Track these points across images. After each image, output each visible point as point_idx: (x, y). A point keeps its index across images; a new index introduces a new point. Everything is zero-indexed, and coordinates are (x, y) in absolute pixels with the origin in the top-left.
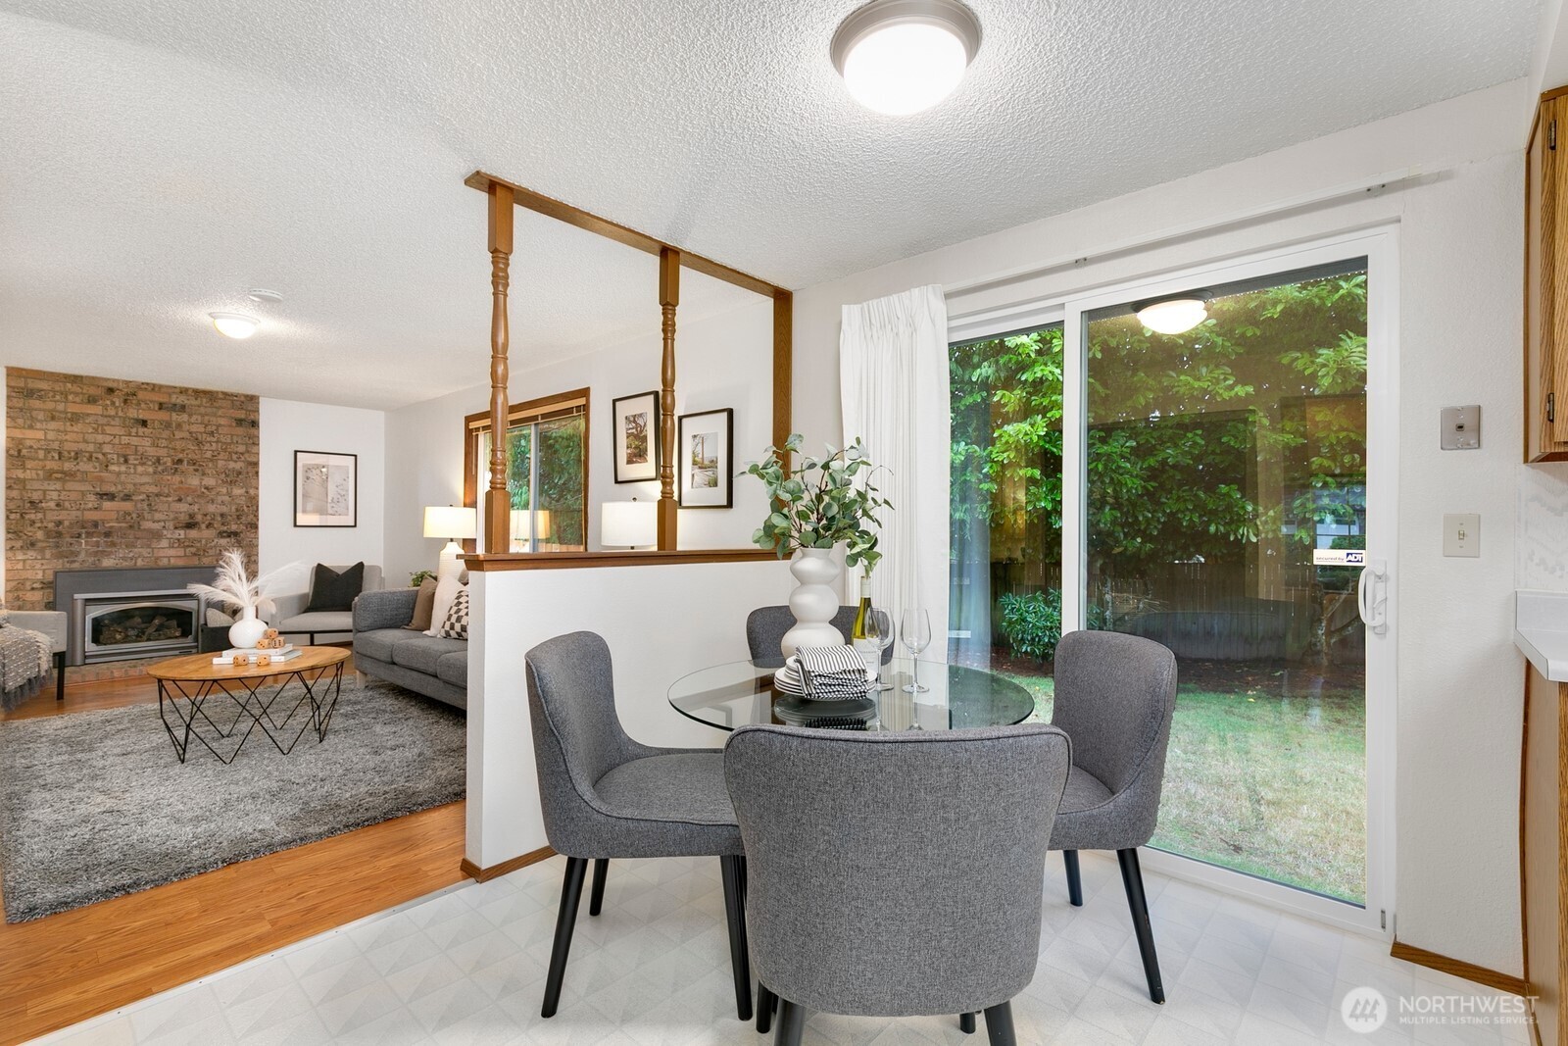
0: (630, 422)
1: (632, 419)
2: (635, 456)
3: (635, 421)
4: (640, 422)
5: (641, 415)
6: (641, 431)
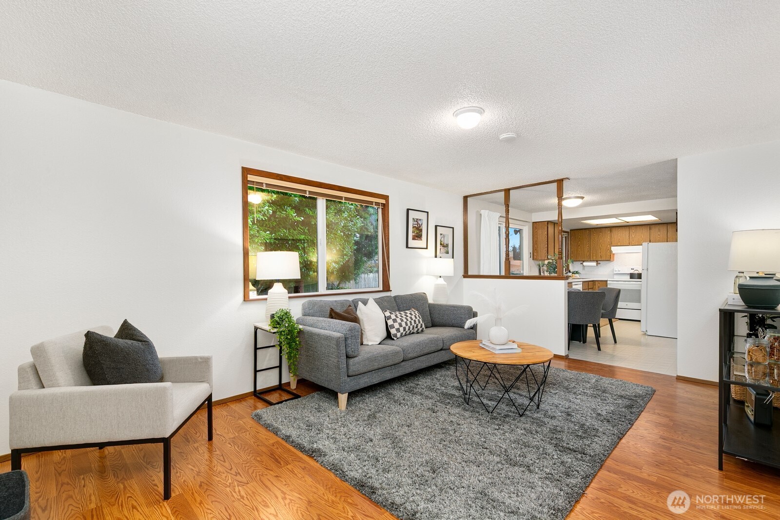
0: (415, 221)
1: (416, 220)
2: (417, 236)
3: (417, 221)
4: (420, 222)
5: (420, 220)
6: (420, 227)
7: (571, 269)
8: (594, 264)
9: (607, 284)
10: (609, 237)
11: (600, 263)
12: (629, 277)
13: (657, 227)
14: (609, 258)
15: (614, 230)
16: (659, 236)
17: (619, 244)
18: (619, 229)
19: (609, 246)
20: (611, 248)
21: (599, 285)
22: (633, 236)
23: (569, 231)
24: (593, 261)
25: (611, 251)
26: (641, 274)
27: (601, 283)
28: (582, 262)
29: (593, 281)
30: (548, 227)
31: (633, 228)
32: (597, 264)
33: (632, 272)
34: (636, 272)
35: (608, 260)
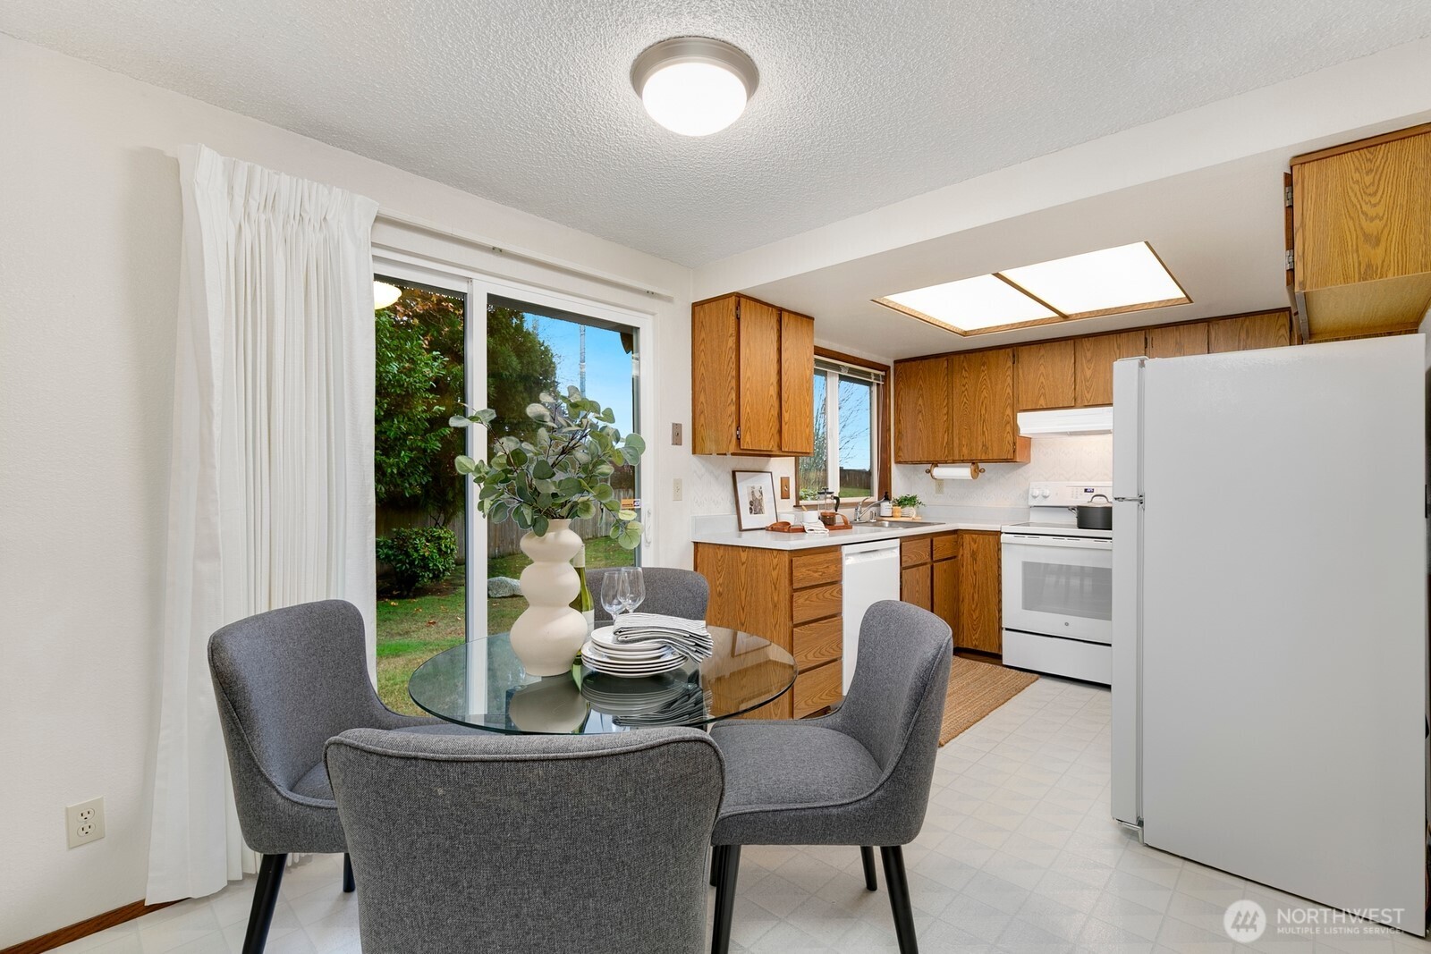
7: (898, 489)
8: (964, 472)
9: (999, 544)
10: (1009, 380)
11: (983, 471)
13: (1172, 337)
14: (1012, 452)
15: (1024, 354)
17: (1042, 402)
18: (1042, 352)
19: (1009, 411)
20: (1015, 419)
21: (974, 547)
22: (1088, 373)
23: (889, 363)
24: (961, 463)
25: (1016, 429)
26: (1111, 508)
27: (980, 538)
28: (929, 466)
29: (955, 532)
30: (738, 319)
31: (1087, 343)
32: (976, 472)
33: (1084, 500)
34: (1099, 503)
35: (1006, 461)
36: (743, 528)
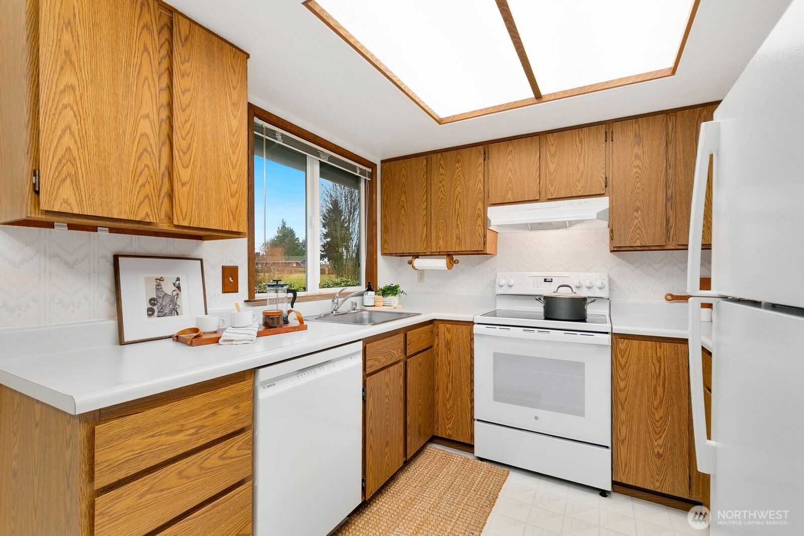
7: (383, 279)
8: (440, 263)
9: (471, 334)
10: (480, 176)
11: (457, 262)
12: (540, 308)
13: (631, 129)
14: (483, 244)
15: (494, 150)
16: (638, 162)
18: (511, 148)
19: (480, 206)
20: (485, 213)
21: (449, 336)
22: (552, 167)
23: (377, 161)
24: (438, 254)
25: (486, 222)
27: (454, 328)
28: (410, 258)
29: (431, 322)
31: (551, 139)
32: (451, 263)
33: (548, 290)
34: (564, 293)
35: (479, 253)
36: (126, 339)
